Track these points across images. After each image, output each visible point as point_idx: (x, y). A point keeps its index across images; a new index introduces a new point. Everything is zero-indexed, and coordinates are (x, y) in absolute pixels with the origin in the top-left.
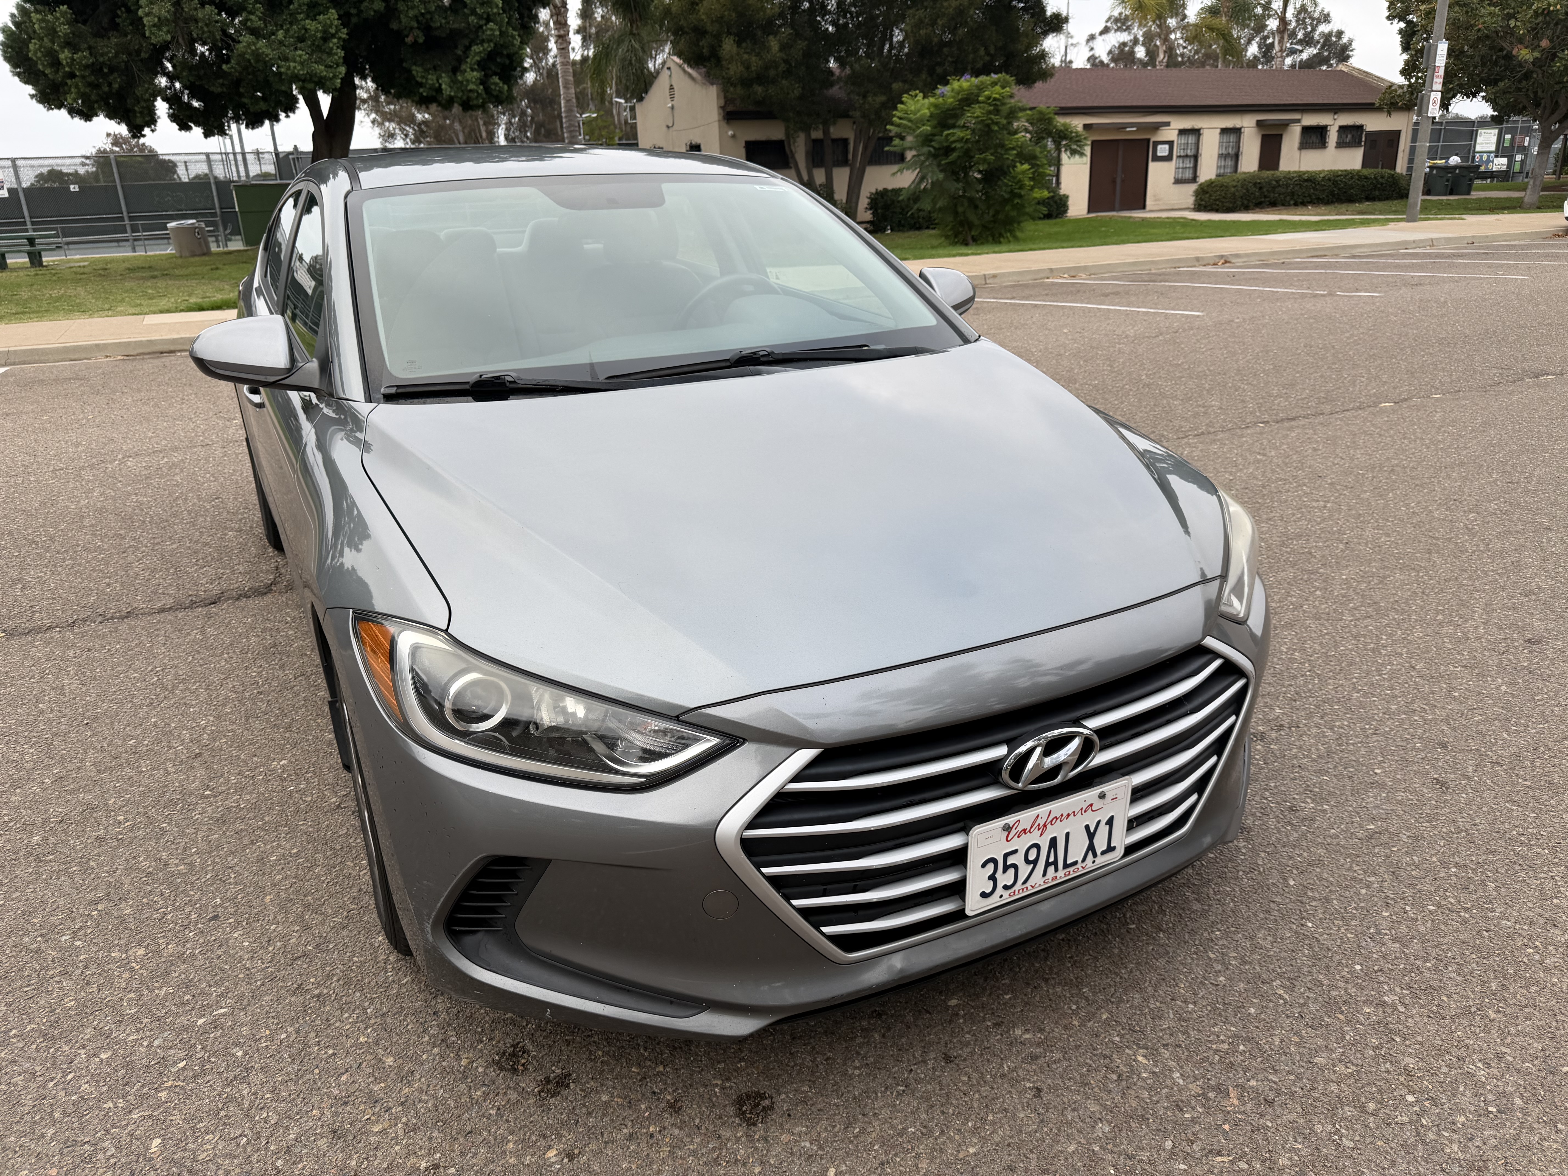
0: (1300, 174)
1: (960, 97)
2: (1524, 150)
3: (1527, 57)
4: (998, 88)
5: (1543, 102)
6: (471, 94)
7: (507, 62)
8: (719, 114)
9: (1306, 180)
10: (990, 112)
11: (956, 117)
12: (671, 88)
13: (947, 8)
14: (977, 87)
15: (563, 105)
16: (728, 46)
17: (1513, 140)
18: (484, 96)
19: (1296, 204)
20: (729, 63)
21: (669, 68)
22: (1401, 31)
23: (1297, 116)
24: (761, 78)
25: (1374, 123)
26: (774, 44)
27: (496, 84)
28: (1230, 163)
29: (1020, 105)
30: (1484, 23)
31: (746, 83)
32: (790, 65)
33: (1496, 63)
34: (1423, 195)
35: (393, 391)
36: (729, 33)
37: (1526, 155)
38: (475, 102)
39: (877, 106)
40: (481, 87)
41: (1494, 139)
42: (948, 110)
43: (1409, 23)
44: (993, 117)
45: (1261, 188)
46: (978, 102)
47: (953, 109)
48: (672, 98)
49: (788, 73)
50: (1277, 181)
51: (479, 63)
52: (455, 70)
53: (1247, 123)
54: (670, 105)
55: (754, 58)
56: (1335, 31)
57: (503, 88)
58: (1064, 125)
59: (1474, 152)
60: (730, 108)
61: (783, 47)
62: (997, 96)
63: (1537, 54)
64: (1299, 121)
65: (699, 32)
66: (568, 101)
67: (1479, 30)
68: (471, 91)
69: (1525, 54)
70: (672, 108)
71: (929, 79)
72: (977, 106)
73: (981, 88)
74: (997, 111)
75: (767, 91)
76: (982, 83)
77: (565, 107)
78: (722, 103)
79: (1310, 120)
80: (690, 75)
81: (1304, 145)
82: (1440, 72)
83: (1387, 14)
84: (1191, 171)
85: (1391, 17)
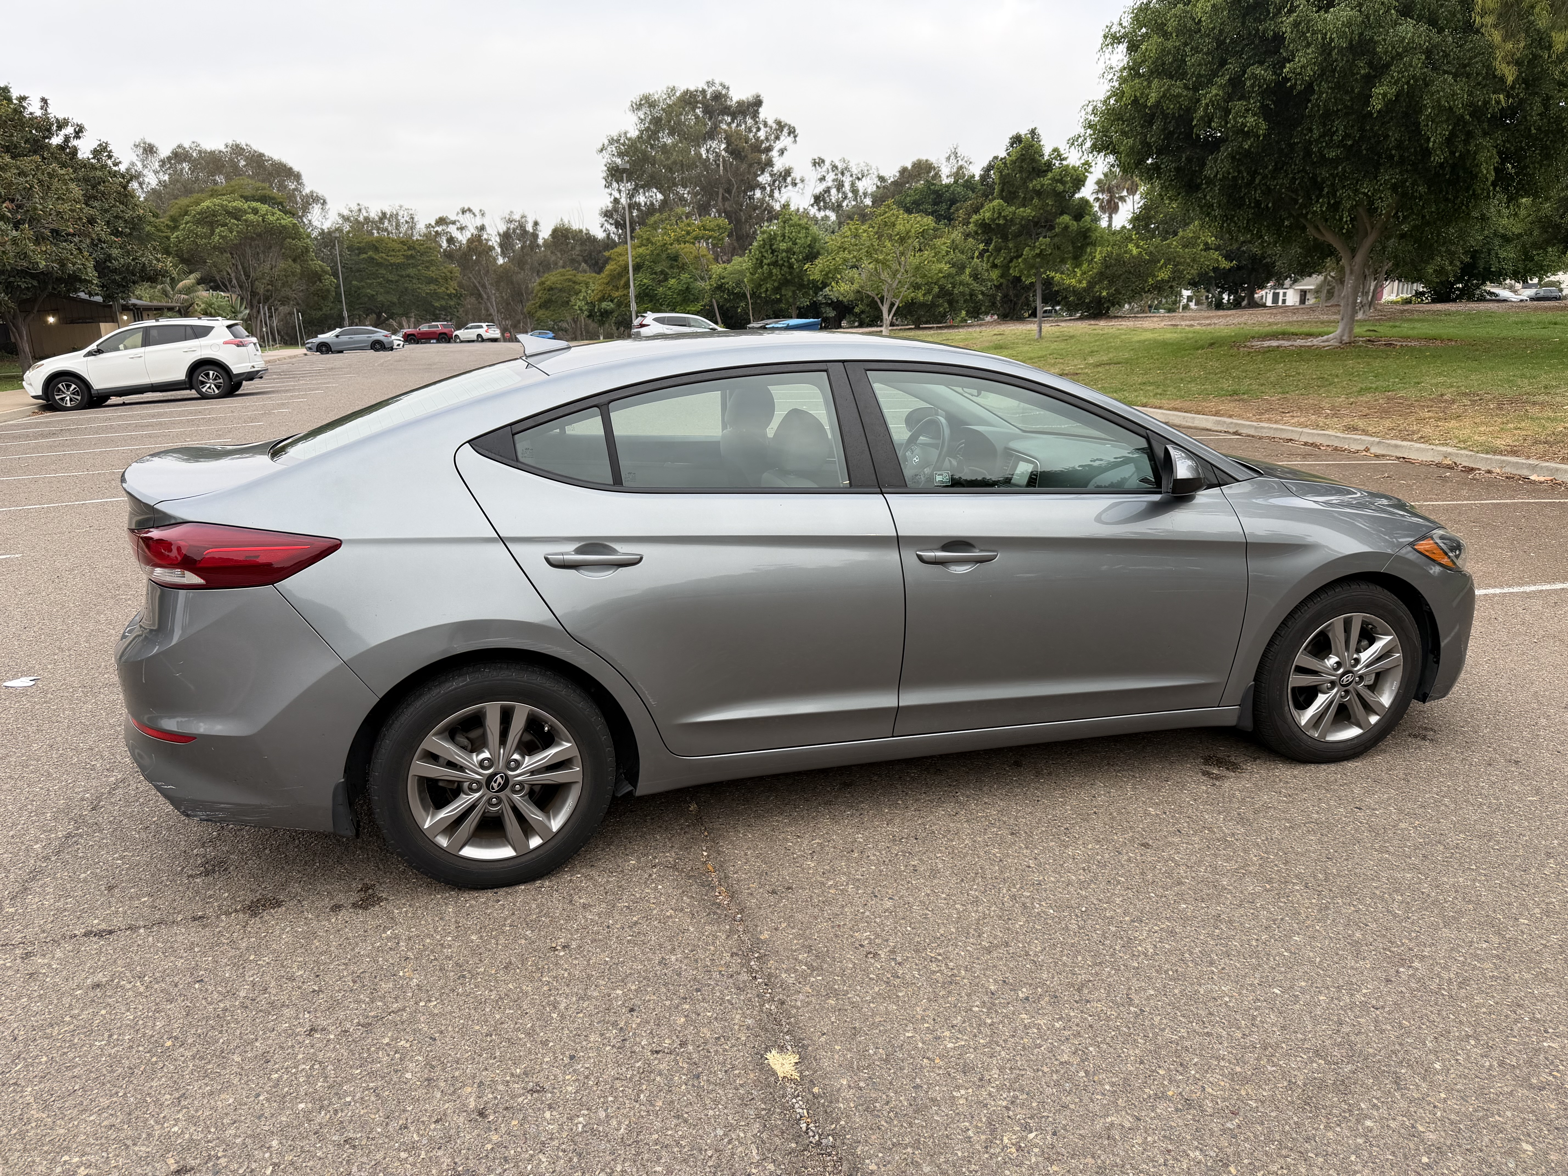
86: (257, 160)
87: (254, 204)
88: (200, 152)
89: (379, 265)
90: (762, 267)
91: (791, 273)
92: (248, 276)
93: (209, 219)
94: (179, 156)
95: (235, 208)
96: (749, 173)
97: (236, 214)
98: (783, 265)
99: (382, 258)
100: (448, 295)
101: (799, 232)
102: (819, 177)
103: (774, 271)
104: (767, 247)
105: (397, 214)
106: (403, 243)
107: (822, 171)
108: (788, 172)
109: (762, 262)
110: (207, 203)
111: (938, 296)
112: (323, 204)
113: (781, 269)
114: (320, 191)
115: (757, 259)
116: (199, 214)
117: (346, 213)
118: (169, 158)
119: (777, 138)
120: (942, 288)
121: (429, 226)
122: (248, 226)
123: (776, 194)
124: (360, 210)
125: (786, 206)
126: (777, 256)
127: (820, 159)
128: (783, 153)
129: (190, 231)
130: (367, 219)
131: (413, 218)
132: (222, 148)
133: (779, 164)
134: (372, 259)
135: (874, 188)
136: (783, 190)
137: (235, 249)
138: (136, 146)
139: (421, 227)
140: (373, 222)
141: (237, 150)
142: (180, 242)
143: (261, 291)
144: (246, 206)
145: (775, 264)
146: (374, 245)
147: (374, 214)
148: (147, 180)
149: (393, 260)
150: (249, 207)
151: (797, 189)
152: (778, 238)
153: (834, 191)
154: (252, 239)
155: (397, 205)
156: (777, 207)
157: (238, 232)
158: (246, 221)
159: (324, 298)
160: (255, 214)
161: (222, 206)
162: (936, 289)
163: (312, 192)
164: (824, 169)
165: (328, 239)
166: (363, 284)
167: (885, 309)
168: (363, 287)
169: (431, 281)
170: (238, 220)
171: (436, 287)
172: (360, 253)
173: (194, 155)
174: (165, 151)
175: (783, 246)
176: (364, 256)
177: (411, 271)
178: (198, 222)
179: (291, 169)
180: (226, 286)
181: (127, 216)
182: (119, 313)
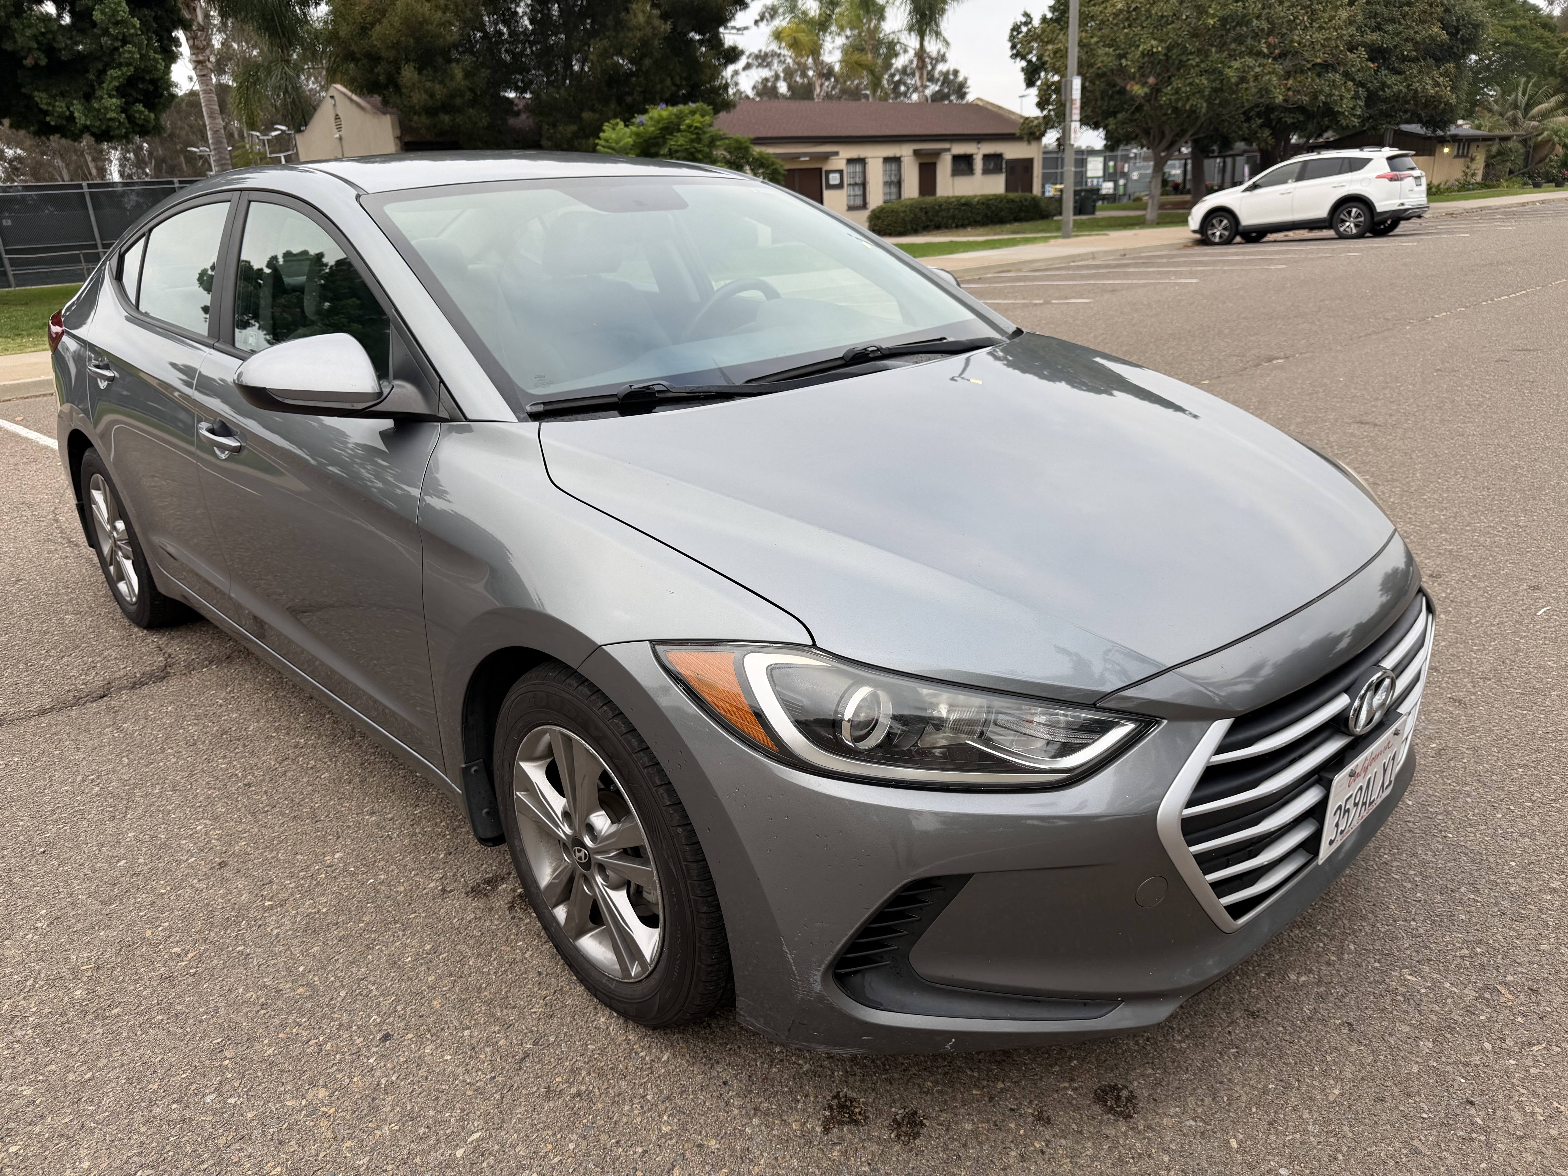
0: (958, 199)
1: (661, 125)
2: (1125, 175)
3: (1138, 92)
4: (697, 116)
5: (1152, 132)
6: (110, 123)
7: (151, 88)
8: (396, 145)
9: (963, 205)
10: (692, 141)
11: (658, 145)
12: (337, 117)
13: (631, 39)
14: (677, 116)
15: (209, 136)
16: (408, 73)
17: (1115, 166)
18: (128, 125)
19: (958, 227)
20: (411, 91)
21: (332, 97)
22: (1023, 69)
23: (946, 145)
24: (447, 107)
25: (1012, 151)
26: (458, 72)
27: (141, 112)
28: (894, 190)
29: (721, 133)
30: (1102, 62)
31: (431, 111)
32: (475, 93)
33: (1111, 97)
34: (1075, 214)
35: (541, 408)
36: (408, 61)
37: (1127, 180)
38: (117, 132)
39: (569, 136)
40: (123, 115)
41: (1101, 166)
42: (650, 138)
43: (1030, 62)
44: (696, 145)
46: (679, 130)
47: (655, 138)
48: (339, 128)
49: (473, 103)
50: (940, 206)
51: (117, 89)
52: (88, 97)
53: (905, 152)
54: (337, 136)
55: (437, 86)
56: (951, 69)
57: (149, 116)
58: (760, 154)
59: (1087, 178)
60: (407, 138)
61: (467, 75)
62: (698, 125)
63: (1146, 90)
64: (949, 150)
65: (374, 58)
66: (215, 132)
67: (1099, 68)
68: (111, 119)
69: (1136, 90)
70: (340, 138)
71: (618, 109)
72: (679, 134)
73: (680, 117)
74: (699, 140)
75: (454, 119)
76: (681, 112)
77: (213, 138)
78: (398, 133)
79: (959, 149)
80: (358, 105)
81: (956, 172)
82: (1078, 104)
83: (1010, 54)
84: (861, 198)
85: (1014, 56)
181: (1418, 38)
182: (1439, 145)
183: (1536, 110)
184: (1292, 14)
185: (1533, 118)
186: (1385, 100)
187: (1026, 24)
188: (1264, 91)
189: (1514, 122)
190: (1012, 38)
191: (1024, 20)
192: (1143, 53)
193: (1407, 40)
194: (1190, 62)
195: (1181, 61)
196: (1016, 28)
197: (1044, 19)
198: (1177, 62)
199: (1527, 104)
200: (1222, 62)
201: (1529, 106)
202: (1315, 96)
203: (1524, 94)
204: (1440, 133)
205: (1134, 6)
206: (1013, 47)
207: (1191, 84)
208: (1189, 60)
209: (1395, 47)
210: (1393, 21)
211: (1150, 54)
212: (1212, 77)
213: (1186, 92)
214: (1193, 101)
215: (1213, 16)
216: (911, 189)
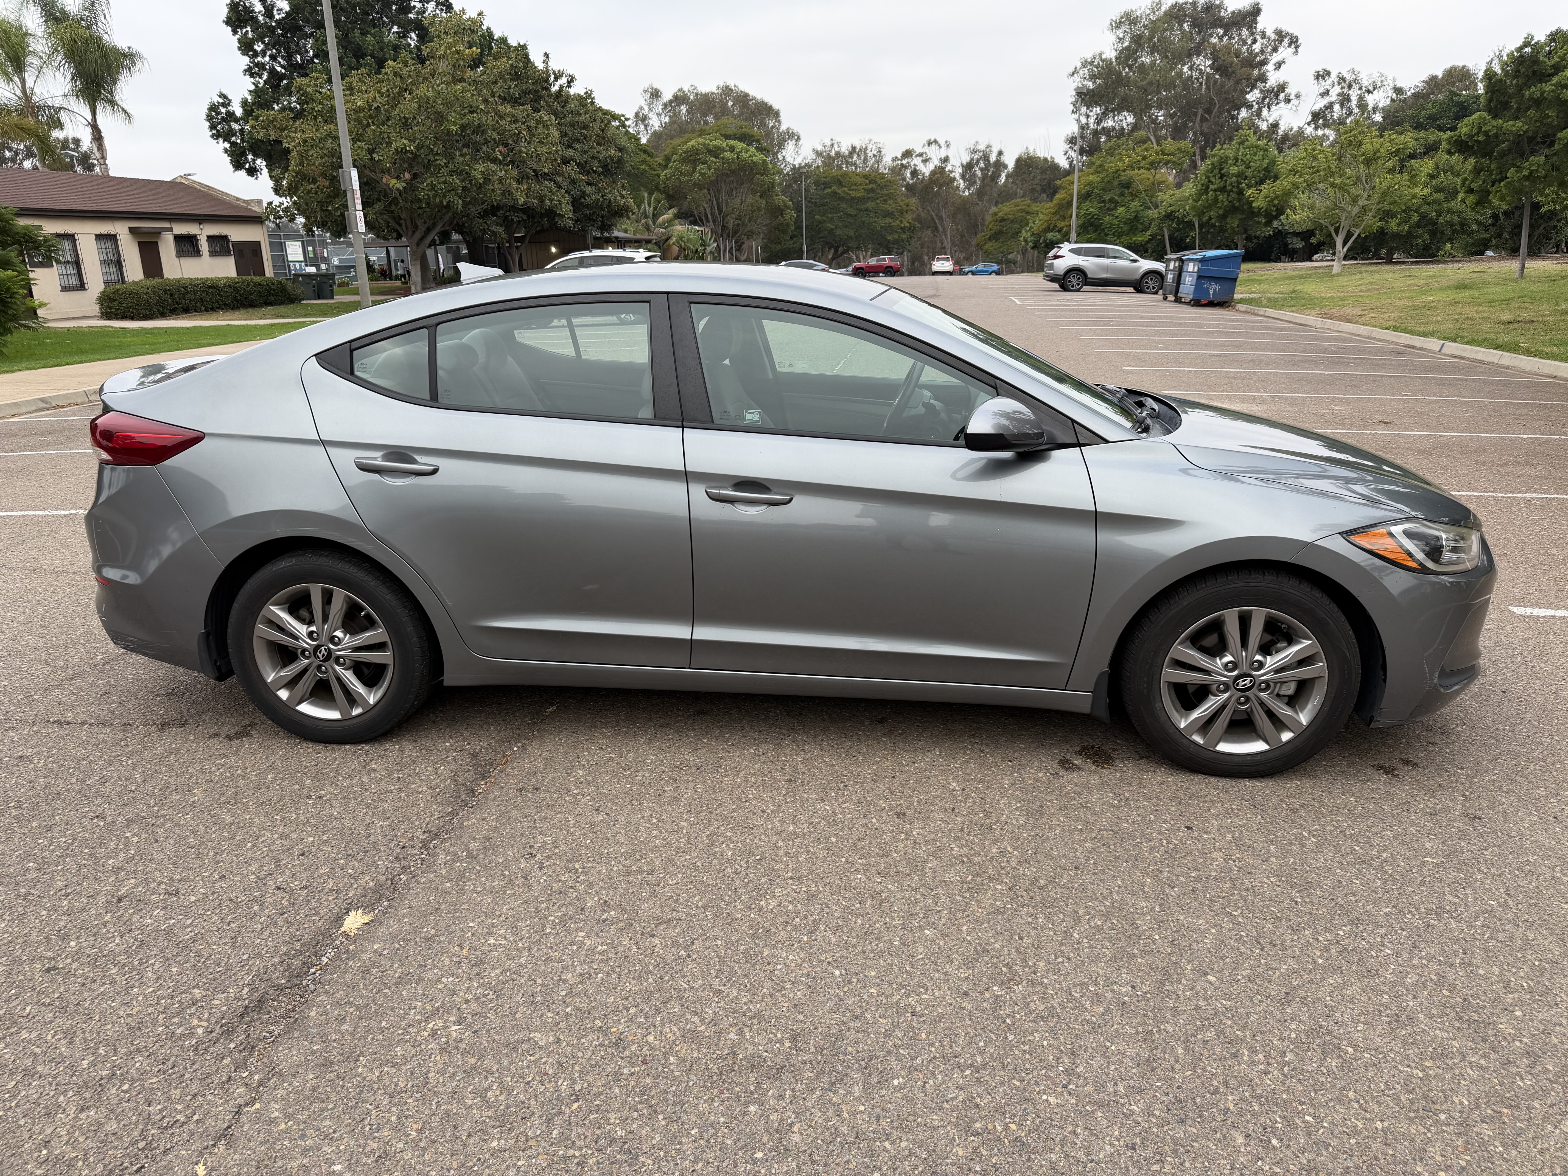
0: (204, 281)
2: (325, 260)
3: (398, 185)
9: (210, 287)
17: (314, 251)
19: (207, 310)
22: (227, 151)
23: (166, 225)
25: (238, 234)
28: (113, 269)
30: (358, 155)
41: (300, 250)
43: (233, 144)
45: (171, 295)
50: (185, 288)
53: (121, 229)
56: (70, 138)
59: (288, 261)
63: (404, 185)
64: (171, 230)
69: (396, 184)
79: (181, 229)
81: (180, 254)
82: (358, 194)
83: (210, 133)
84: (77, 278)
85: (216, 137)
86: (743, 99)
87: (732, 142)
88: (696, 94)
89: (841, 199)
90: (1207, 194)
91: (1239, 200)
92: (720, 211)
93: (692, 158)
94: (679, 99)
95: (715, 146)
96: (1235, 90)
97: (715, 152)
98: (1232, 191)
99: (844, 192)
100: (901, 228)
101: (1255, 154)
102: (1321, 91)
103: (1221, 197)
104: (1216, 171)
105: (866, 148)
106: (865, 177)
107: (1326, 84)
108: (1282, 87)
109: (1208, 187)
110: (692, 143)
111: (1418, 225)
112: (797, 141)
113: (1228, 195)
114: (796, 128)
115: (1203, 185)
116: (685, 153)
117: (820, 148)
118: (671, 101)
119: (1275, 50)
120: (1423, 217)
121: (895, 159)
122: (724, 163)
123: (1265, 112)
124: (832, 145)
125: (1275, 126)
126: (1226, 181)
127: (1325, 70)
128: (1280, 66)
129: (676, 169)
130: (838, 154)
131: (880, 152)
132: (715, 90)
133: (1274, 78)
134: (835, 193)
135: (1388, 101)
136: (1273, 108)
137: (713, 186)
138: (645, 91)
139: (887, 160)
140: (843, 157)
141: (727, 91)
142: (667, 179)
143: (730, 226)
144: (724, 144)
145: (1223, 190)
146: (839, 180)
147: (845, 149)
148: (651, 122)
149: (854, 194)
150: (727, 145)
151: (1290, 105)
152: (1230, 162)
153: (1337, 107)
154: (728, 176)
155: (867, 139)
156: (1264, 126)
157: (715, 169)
158: (723, 158)
159: (784, 232)
160: (732, 152)
161: (704, 144)
162: (1415, 217)
163: (788, 129)
164: (1329, 82)
165: (799, 173)
166: (824, 218)
167: (1339, 241)
168: (824, 221)
169: (888, 214)
170: (716, 157)
171: (891, 221)
172: (825, 188)
173: (692, 97)
174: (667, 96)
175: (1234, 170)
176: (829, 190)
177: (870, 205)
178: (683, 161)
179: (771, 107)
180: (701, 220)
181: (601, 156)
182: (605, 245)
183: (661, 219)
184: (516, 128)
185: (660, 226)
186: (588, 206)
187: (224, 105)
188: (507, 193)
189: (648, 228)
190: (209, 118)
191: (221, 101)
192: (397, 150)
193: (593, 158)
194: (438, 162)
195: (429, 160)
196: (213, 108)
197: (244, 103)
198: (426, 161)
199: (653, 215)
200: (469, 165)
201: (655, 217)
202: (541, 199)
203: (649, 205)
204: (606, 234)
205: (375, 105)
206: (213, 127)
207: (445, 183)
208: (437, 160)
209: (586, 162)
210: (578, 140)
211: (401, 151)
212: (462, 177)
213: (441, 190)
214: (451, 197)
215: (455, 124)
216: (134, 271)
